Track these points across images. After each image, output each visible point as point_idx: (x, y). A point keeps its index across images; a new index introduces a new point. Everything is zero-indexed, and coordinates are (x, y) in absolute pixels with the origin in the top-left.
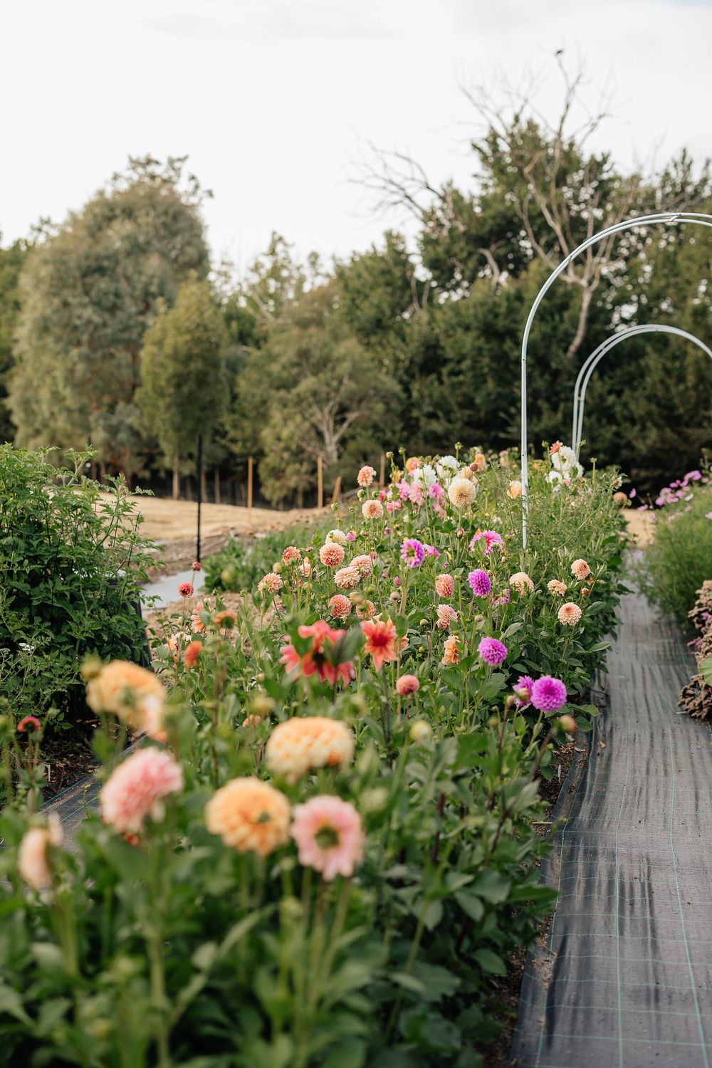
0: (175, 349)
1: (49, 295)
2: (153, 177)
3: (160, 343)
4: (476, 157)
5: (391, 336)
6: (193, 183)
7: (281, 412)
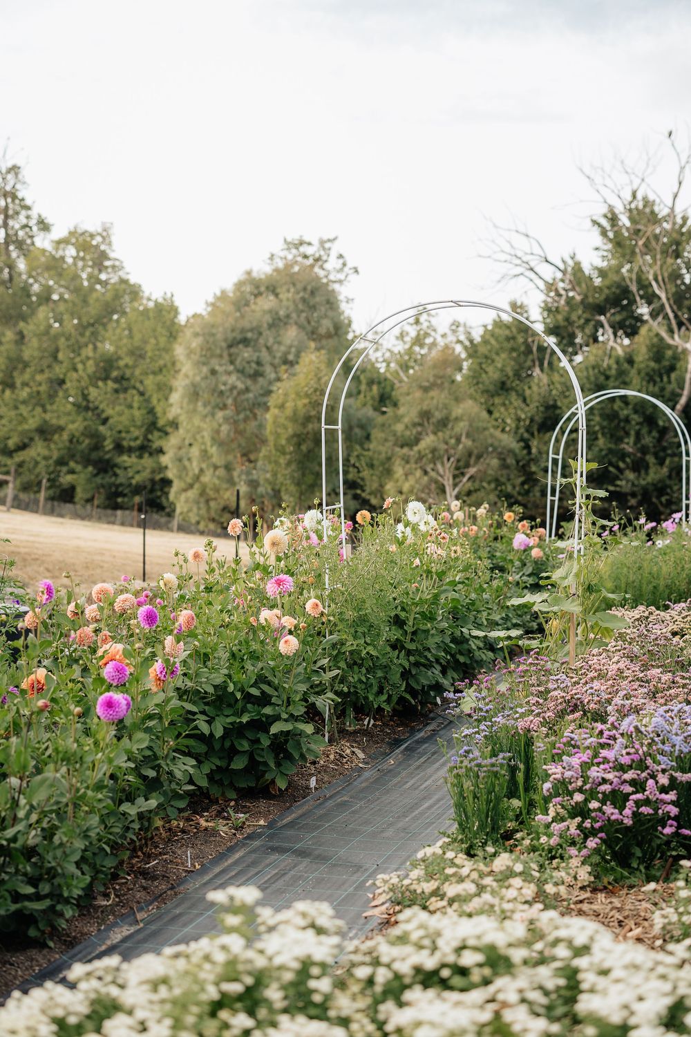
0: (295, 412)
1: (199, 364)
2: (306, 257)
3: (282, 407)
4: (596, 232)
5: (513, 396)
6: (341, 261)
7: (403, 467)
